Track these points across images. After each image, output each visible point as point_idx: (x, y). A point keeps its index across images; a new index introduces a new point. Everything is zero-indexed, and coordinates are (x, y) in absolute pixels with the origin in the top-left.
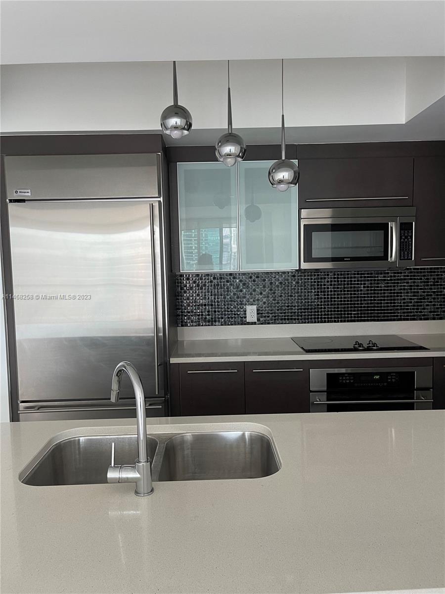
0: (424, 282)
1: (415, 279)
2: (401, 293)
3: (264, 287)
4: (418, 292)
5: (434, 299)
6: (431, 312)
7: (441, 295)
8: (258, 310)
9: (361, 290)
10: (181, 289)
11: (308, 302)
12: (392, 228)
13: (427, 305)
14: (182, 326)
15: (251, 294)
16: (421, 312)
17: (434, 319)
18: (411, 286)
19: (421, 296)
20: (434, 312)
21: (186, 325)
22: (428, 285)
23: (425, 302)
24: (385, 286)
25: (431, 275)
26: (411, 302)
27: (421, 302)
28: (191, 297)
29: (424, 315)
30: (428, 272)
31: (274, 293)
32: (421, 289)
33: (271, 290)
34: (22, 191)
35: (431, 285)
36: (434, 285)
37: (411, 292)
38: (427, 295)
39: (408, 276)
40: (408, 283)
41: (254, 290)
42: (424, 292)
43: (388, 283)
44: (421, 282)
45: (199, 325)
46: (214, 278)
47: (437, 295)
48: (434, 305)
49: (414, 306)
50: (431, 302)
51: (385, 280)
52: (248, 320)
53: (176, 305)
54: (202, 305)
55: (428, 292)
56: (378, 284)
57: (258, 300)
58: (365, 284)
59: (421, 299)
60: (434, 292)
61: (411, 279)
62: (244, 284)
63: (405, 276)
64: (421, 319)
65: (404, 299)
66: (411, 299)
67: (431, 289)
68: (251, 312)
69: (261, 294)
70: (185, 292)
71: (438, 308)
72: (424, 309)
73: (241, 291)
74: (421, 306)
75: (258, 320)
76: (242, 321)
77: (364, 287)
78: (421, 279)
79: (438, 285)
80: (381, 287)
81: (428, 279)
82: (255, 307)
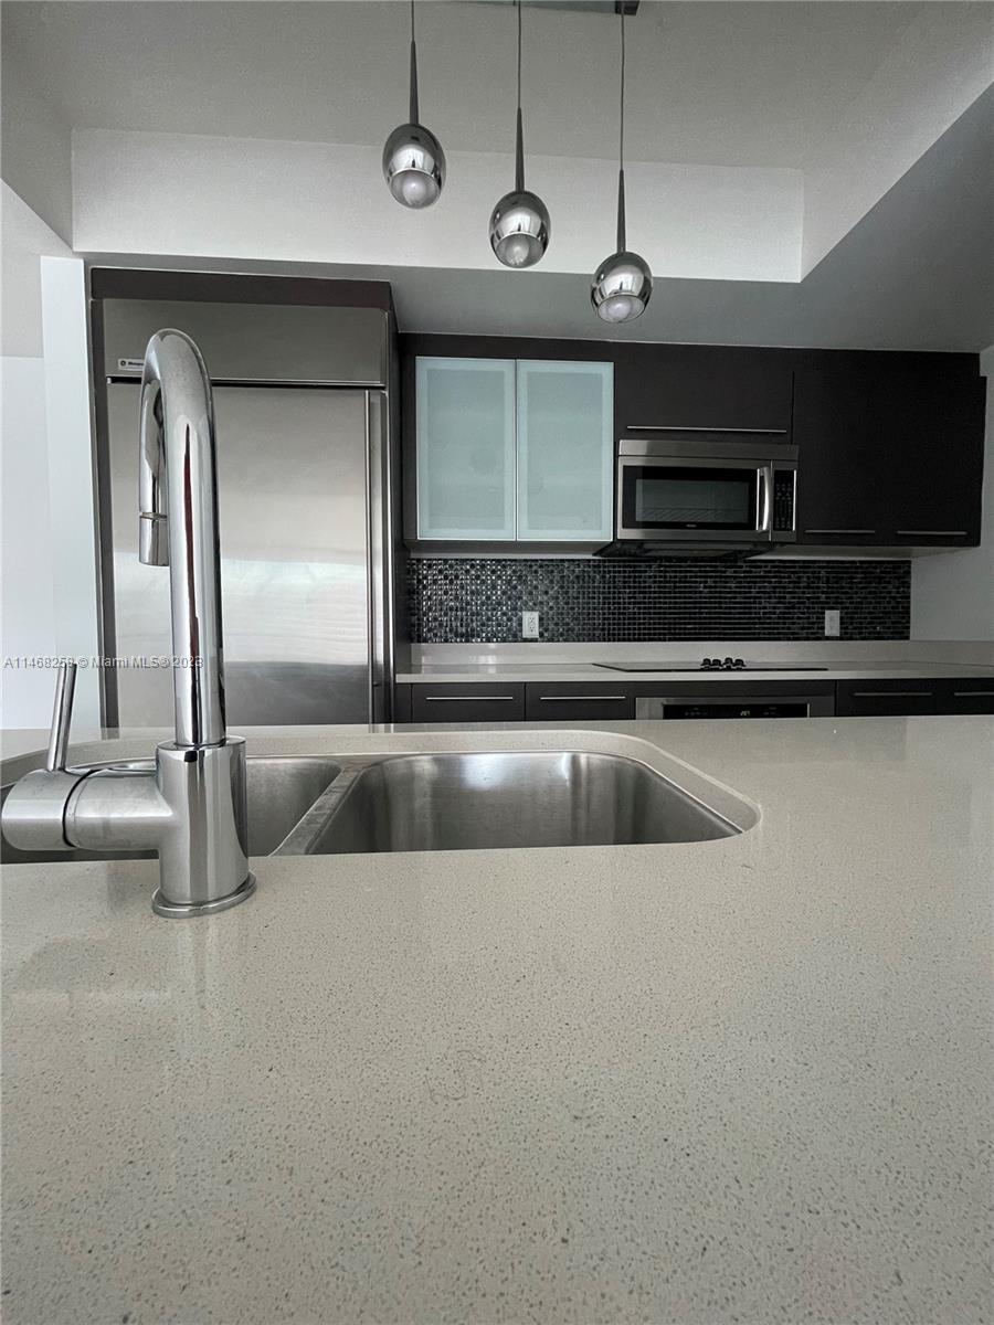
0: (795, 582)
1: (781, 577)
2: (760, 598)
3: (552, 582)
4: (785, 598)
5: (809, 608)
6: (803, 628)
7: (817, 603)
8: (541, 619)
9: (701, 592)
10: (419, 581)
11: (619, 608)
12: (762, 478)
13: (799, 618)
14: (419, 642)
15: (531, 593)
16: (789, 629)
17: (807, 639)
18: (774, 587)
19: (790, 603)
20: (808, 628)
21: (425, 641)
22: (799, 588)
23: (795, 613)
24: (736, 587)
25: (804, 573)
26: (774, 613)
27: (789, 613)
28: (435, 593)
29: (793, 634)
30: (800, 567)
31: (567, 593)
32: (789, 593)
33: (562, 587)
34: (133, 361)
35: (804, 587)
36: (808, 587)
37: (775, 597)
38: (799, 603)
39: (770, 572)
40: (770, 582)
41: (536, 588)
42: (794, 598)
43: (741, 582)
44: (790, 582)
45: (446, 641)
46: (472, 566)
47: (813, 603)
48: (808, 618)
49: (779, 618)
50: (803, 613)
51: (736, 577)
52: (526, 633)
53: (410, 609)
54: (451, 609)
55: (799, 598)
56: (726, 582)
57: (541, 603)
58: (706, 582)
59: (789, 608)
60: (808, 598)
61: (774, 577)
62: (520, 578)
63: (766, 572)
64: (789, 639)
65: (765, 608)
66: (775, 608)
67: (804, 593)
68: (530, 621)
69: (546, 593)
70: (425, 587)
71: (813, 623)
72: (794, 623)
73: (515, 588)
74: (789, 618)
75: (541, 635)
76: (515, 636)
77: (705, 587)
78: (789, 577)
79: (813, 588)
80: (730, 588)
81: (799, 578)
82: (536, 615)
